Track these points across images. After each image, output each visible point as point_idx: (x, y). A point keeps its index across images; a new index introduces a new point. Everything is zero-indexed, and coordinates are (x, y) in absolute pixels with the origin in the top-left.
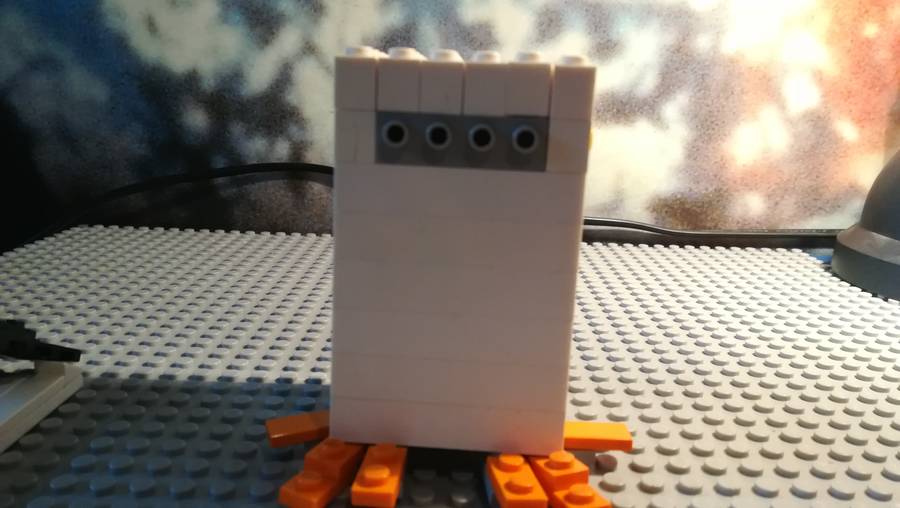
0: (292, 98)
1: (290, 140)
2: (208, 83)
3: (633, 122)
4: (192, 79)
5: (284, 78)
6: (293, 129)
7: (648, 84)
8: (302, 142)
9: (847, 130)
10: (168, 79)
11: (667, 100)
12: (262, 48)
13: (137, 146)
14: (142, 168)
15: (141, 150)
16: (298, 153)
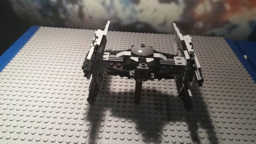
1: (78, 4)
3: (171, 3)
6: (79, 2)
8: (82, 5)
9: (228, 7)
13: (38, 5)
14: (41, 11)
15: (40, 7)
16: (81, 8)
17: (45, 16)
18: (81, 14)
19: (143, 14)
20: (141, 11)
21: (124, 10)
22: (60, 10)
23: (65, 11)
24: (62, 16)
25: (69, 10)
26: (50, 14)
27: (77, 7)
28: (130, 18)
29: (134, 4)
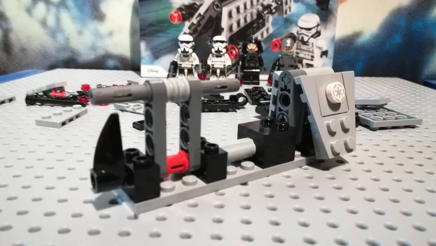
20: (111, 34)
21: (80, 33)
28: (94, 48)
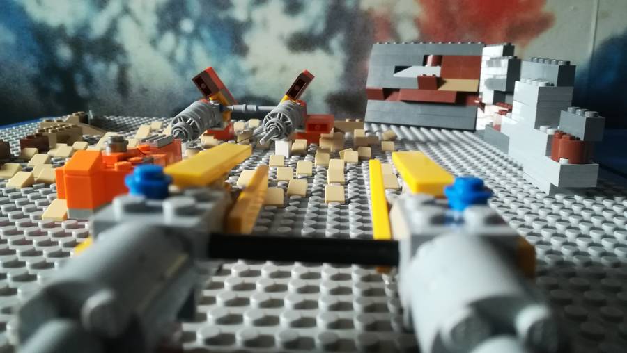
0: (118, 39)
1: (117, 62)
2: (71, 32)
3: (313, 50)
4: (61, 30)
5: (113, 28)
6: (120, 58)
7: (320, 28)
8: (125, 64)
10: (48, 30)
11: (332, 37)
12: (100, 11)
13: (32, 68)
14: (36, 82)
15: (34, 71)
16: (123, 71)
17: (43, 92)
18: (123, 85)
19: (259, 77)
22: (79, 77)
23: (89, 79)
24: (82, 91)
25: (97, 77)
26: (56, 87)
27: (114, 69)
29: (237, 56)
